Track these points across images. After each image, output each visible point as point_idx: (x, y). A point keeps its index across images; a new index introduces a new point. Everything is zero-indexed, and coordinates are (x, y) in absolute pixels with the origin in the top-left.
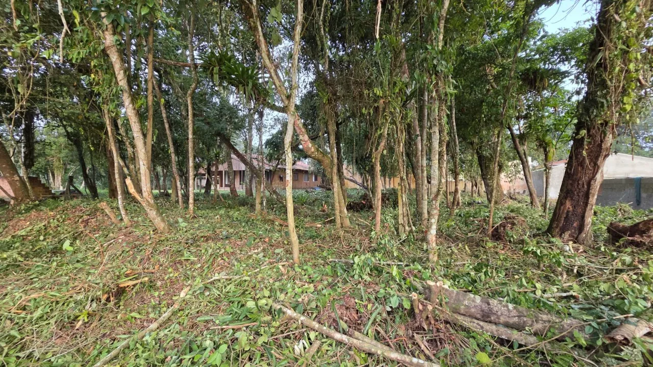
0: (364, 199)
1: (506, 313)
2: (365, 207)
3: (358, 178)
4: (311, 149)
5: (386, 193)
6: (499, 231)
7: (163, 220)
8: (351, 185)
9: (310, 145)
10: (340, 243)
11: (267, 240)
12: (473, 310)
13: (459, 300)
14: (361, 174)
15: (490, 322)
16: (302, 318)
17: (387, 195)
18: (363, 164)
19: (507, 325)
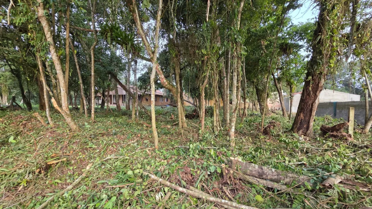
0: (195, 112)
1: (271, 174)
2: (195, 116)
3: (191, 100)
4: (165, 83)
5: (207, 109)
6: (267, 130)
7: (75, 124)
8: (187, 104)
9: (165, 81)
10: (182, 136)
11: (139, 135)
12: (254, 172)
13: (247, 167)
14: (193, 98)
15: (263, 179)
16: (160, 180)
17: (207, 110)
18: (195, 92)
19: (271, 180)
